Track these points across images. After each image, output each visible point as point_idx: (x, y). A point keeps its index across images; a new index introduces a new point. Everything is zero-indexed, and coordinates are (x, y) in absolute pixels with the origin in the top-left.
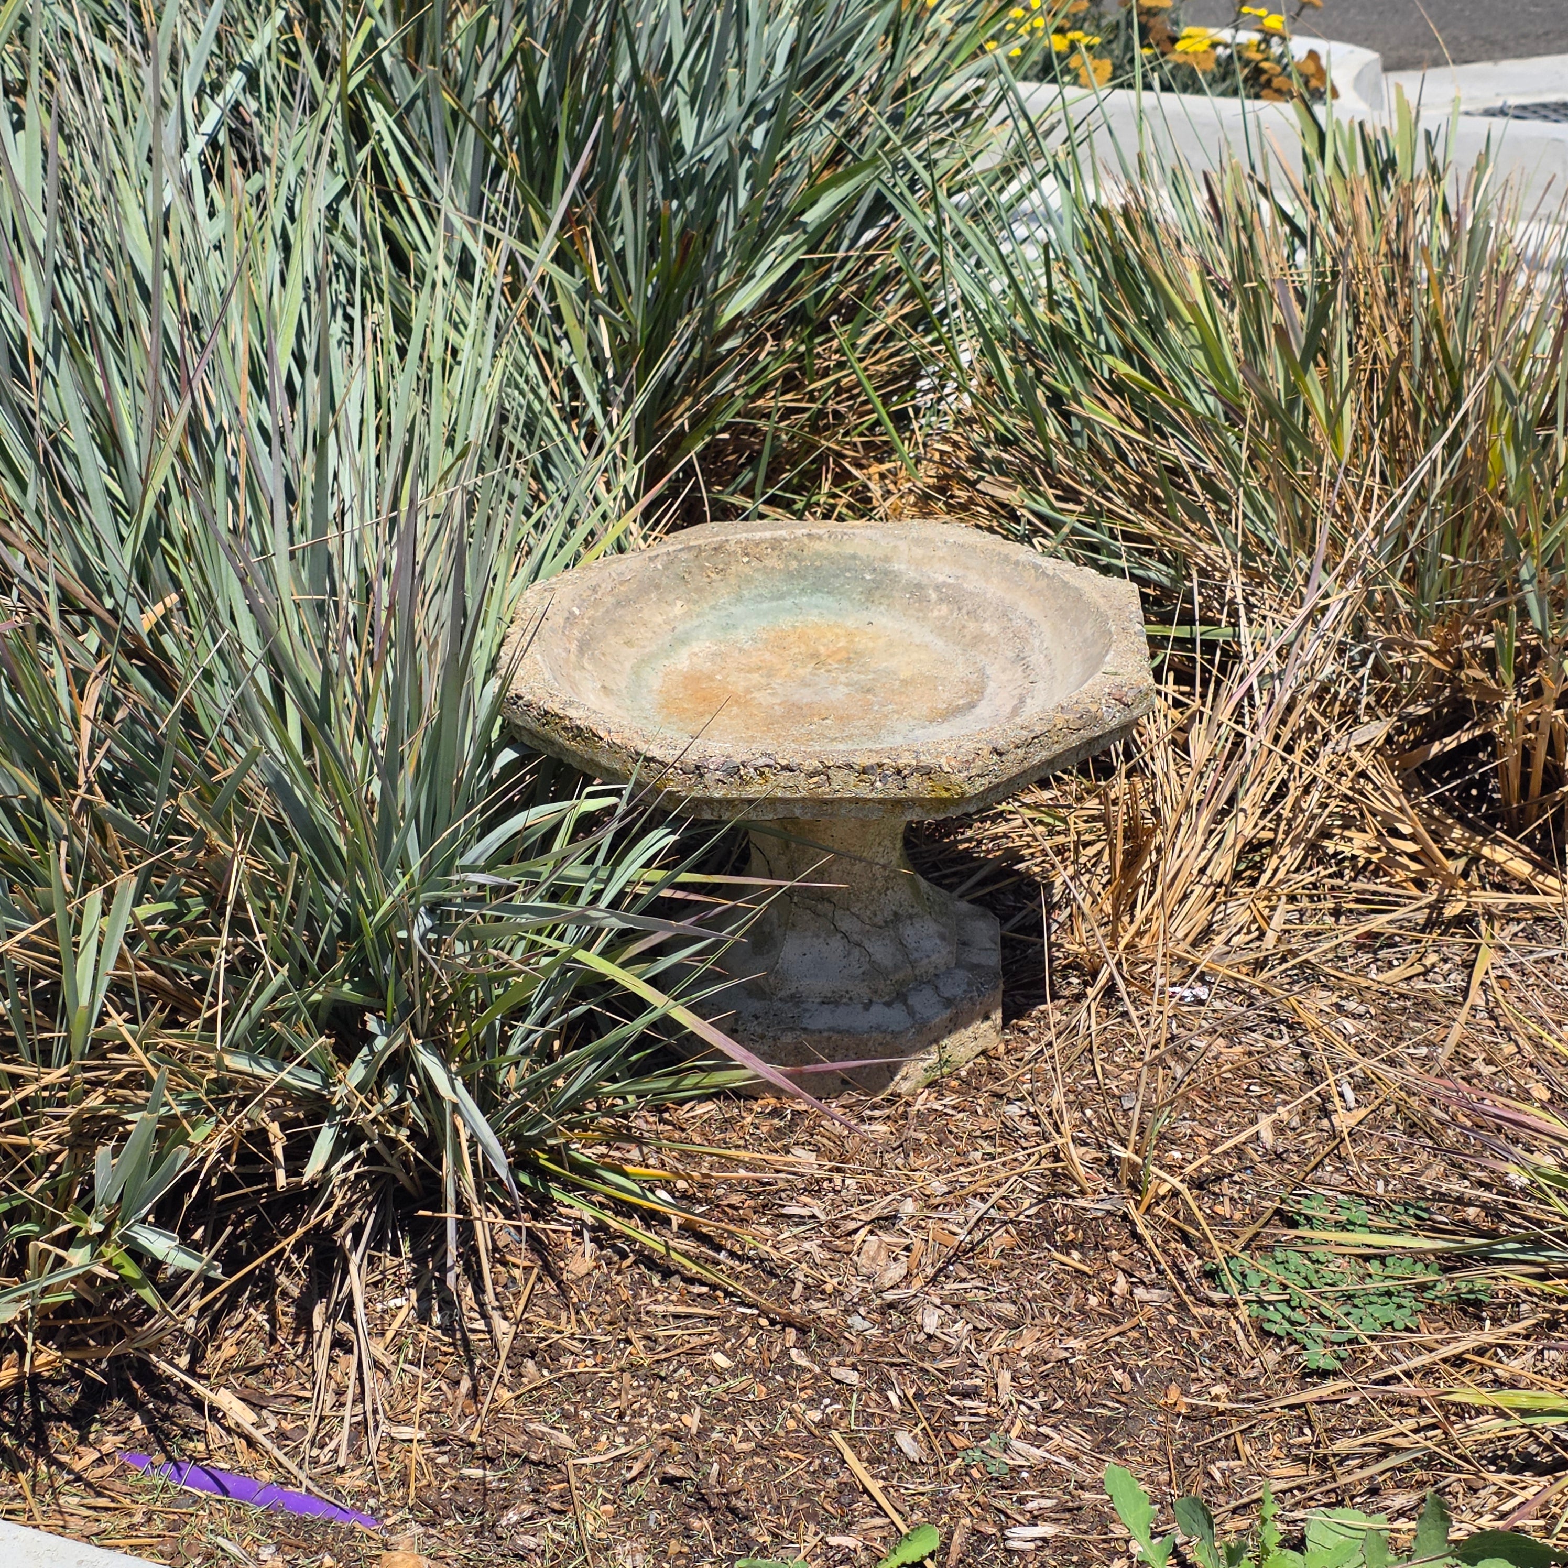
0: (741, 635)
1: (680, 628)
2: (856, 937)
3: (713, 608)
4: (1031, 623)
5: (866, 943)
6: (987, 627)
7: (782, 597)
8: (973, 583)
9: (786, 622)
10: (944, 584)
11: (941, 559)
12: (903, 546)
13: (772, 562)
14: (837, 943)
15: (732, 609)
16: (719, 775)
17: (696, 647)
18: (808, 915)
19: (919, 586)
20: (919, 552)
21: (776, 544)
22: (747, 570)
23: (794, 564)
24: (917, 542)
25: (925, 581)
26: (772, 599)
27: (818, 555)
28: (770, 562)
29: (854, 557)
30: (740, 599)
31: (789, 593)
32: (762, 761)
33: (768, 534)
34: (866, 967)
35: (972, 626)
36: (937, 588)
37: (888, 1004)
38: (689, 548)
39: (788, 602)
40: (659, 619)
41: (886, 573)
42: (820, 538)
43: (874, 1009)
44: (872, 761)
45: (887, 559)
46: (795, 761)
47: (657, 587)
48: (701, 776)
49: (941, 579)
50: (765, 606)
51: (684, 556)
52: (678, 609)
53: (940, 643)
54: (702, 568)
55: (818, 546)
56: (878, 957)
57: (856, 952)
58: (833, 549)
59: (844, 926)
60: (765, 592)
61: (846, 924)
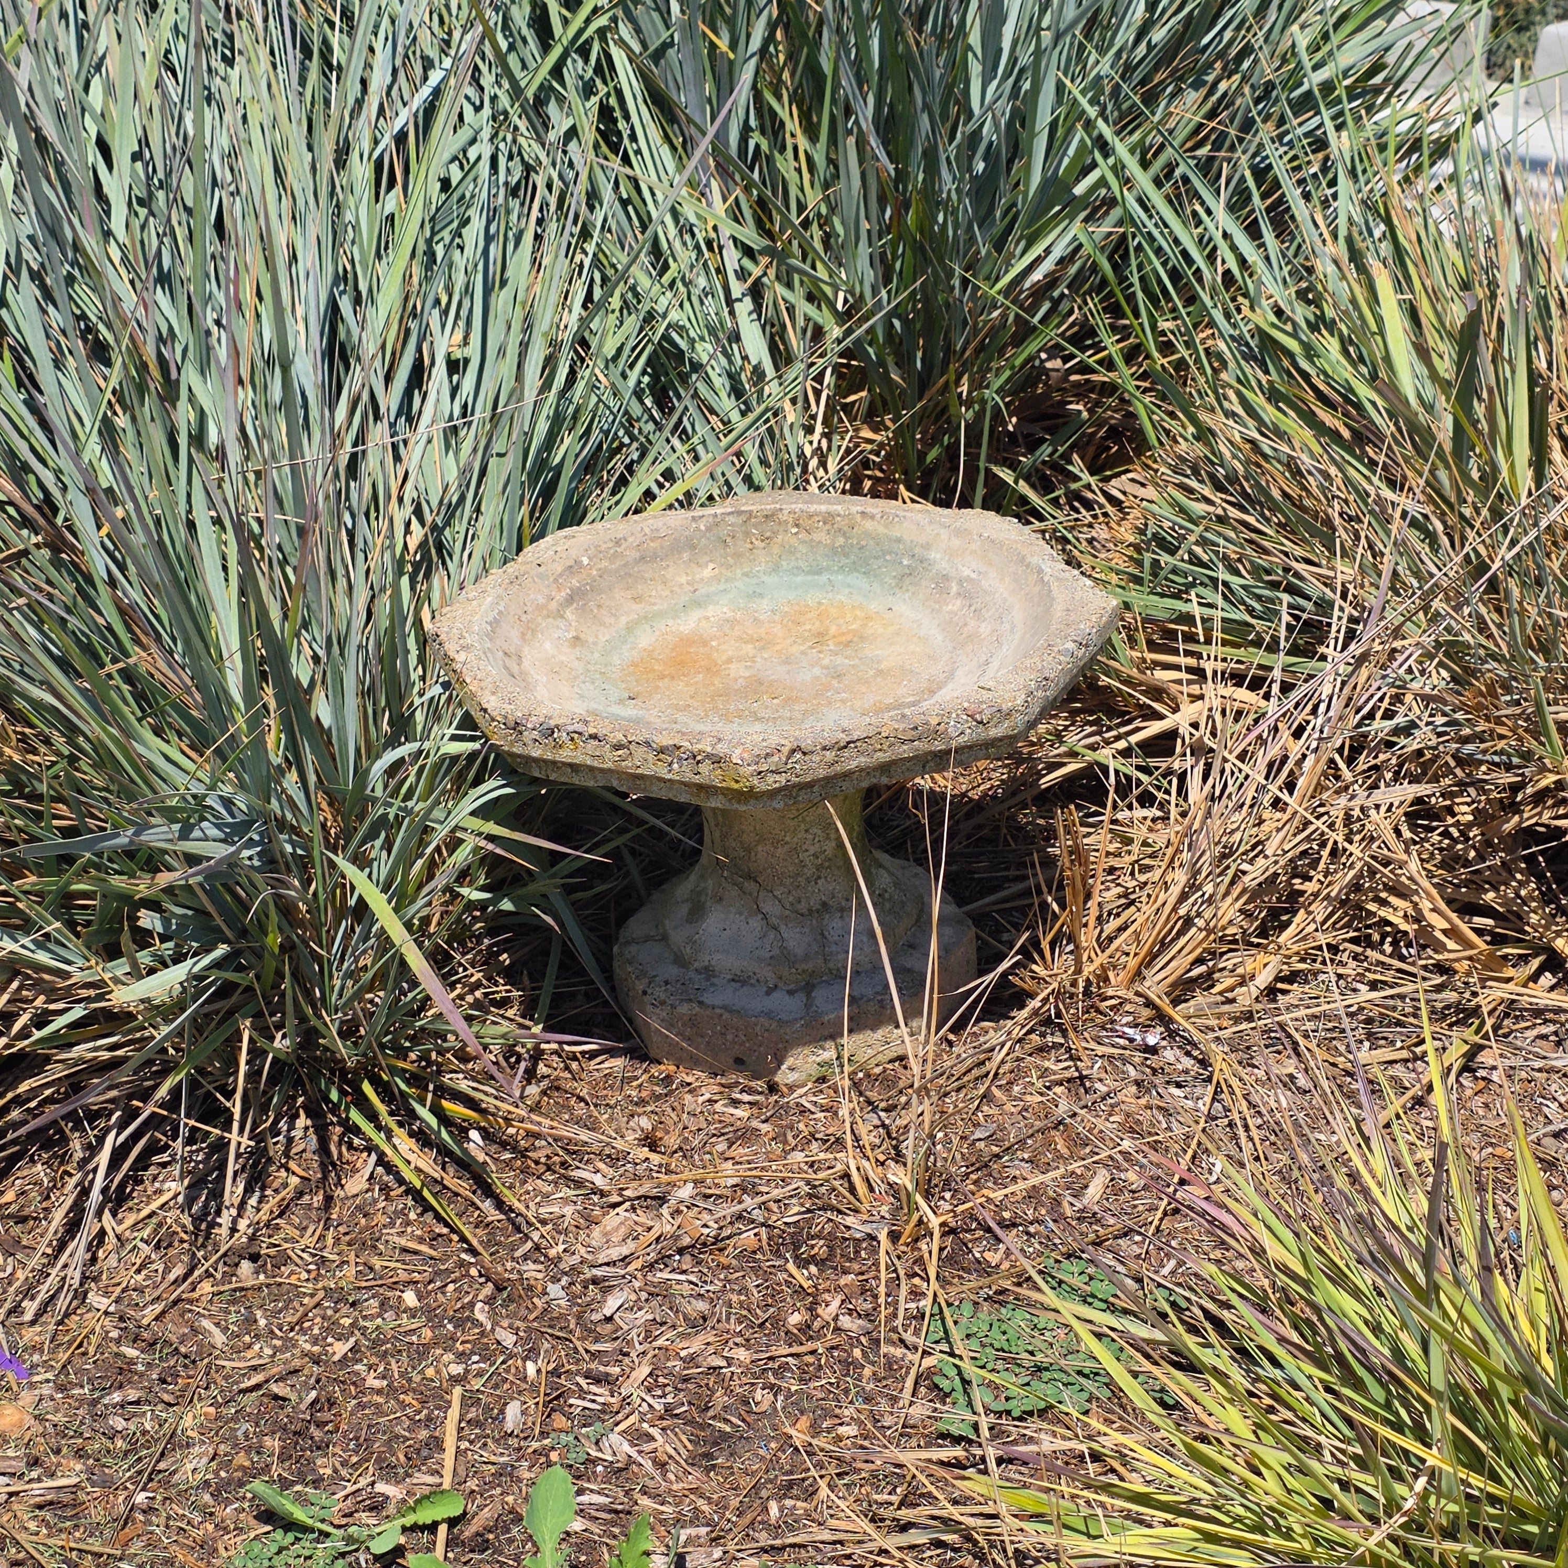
0: (765, 604)
1: (703, 591)
2: (775, 921)
3: (746, 575)
5: (783, 928)
7: (819, 572)
8: (990, 580)
9: (813, 598)
10: (968, 579)
12: (944, 534)
13: (821, 536)
14: (756, 923)
15: (765, 578)
17: (710, 611)
18: (735, 892)
19: (946, 578)
20: (956, 542)
21: (828, 518)
22: (794, 541)
23: (841, 541)
24: (958, 533)
25: (952, 573)
26: (809, 573)
27: (868, 534)
28: (816, 536)
29: (899, 540)
30: (776, 569)
31: (828, 569)
33: (823, 508)
34: (776, 951)
35: (972, 624)
36: (960, 582)
37: (791, 993)
38: (740, 513)
39: (824, 578)
40: (683, 579)
41: (922, 560)
42: (872, 517)
43: (775, 995)
45: (927, 547)
47: (693, 547)
49: (967, 572)
50: (799, 579)
51: (731, 519)
52: (707, 572)
53: (940, 638)
54: (747, 534)
55: (869, 525)
56: (791, 944)
57: (772, 935)
58: (882, 530)
59: (766, 907)
60: (804, 565)
61: (769, 906)
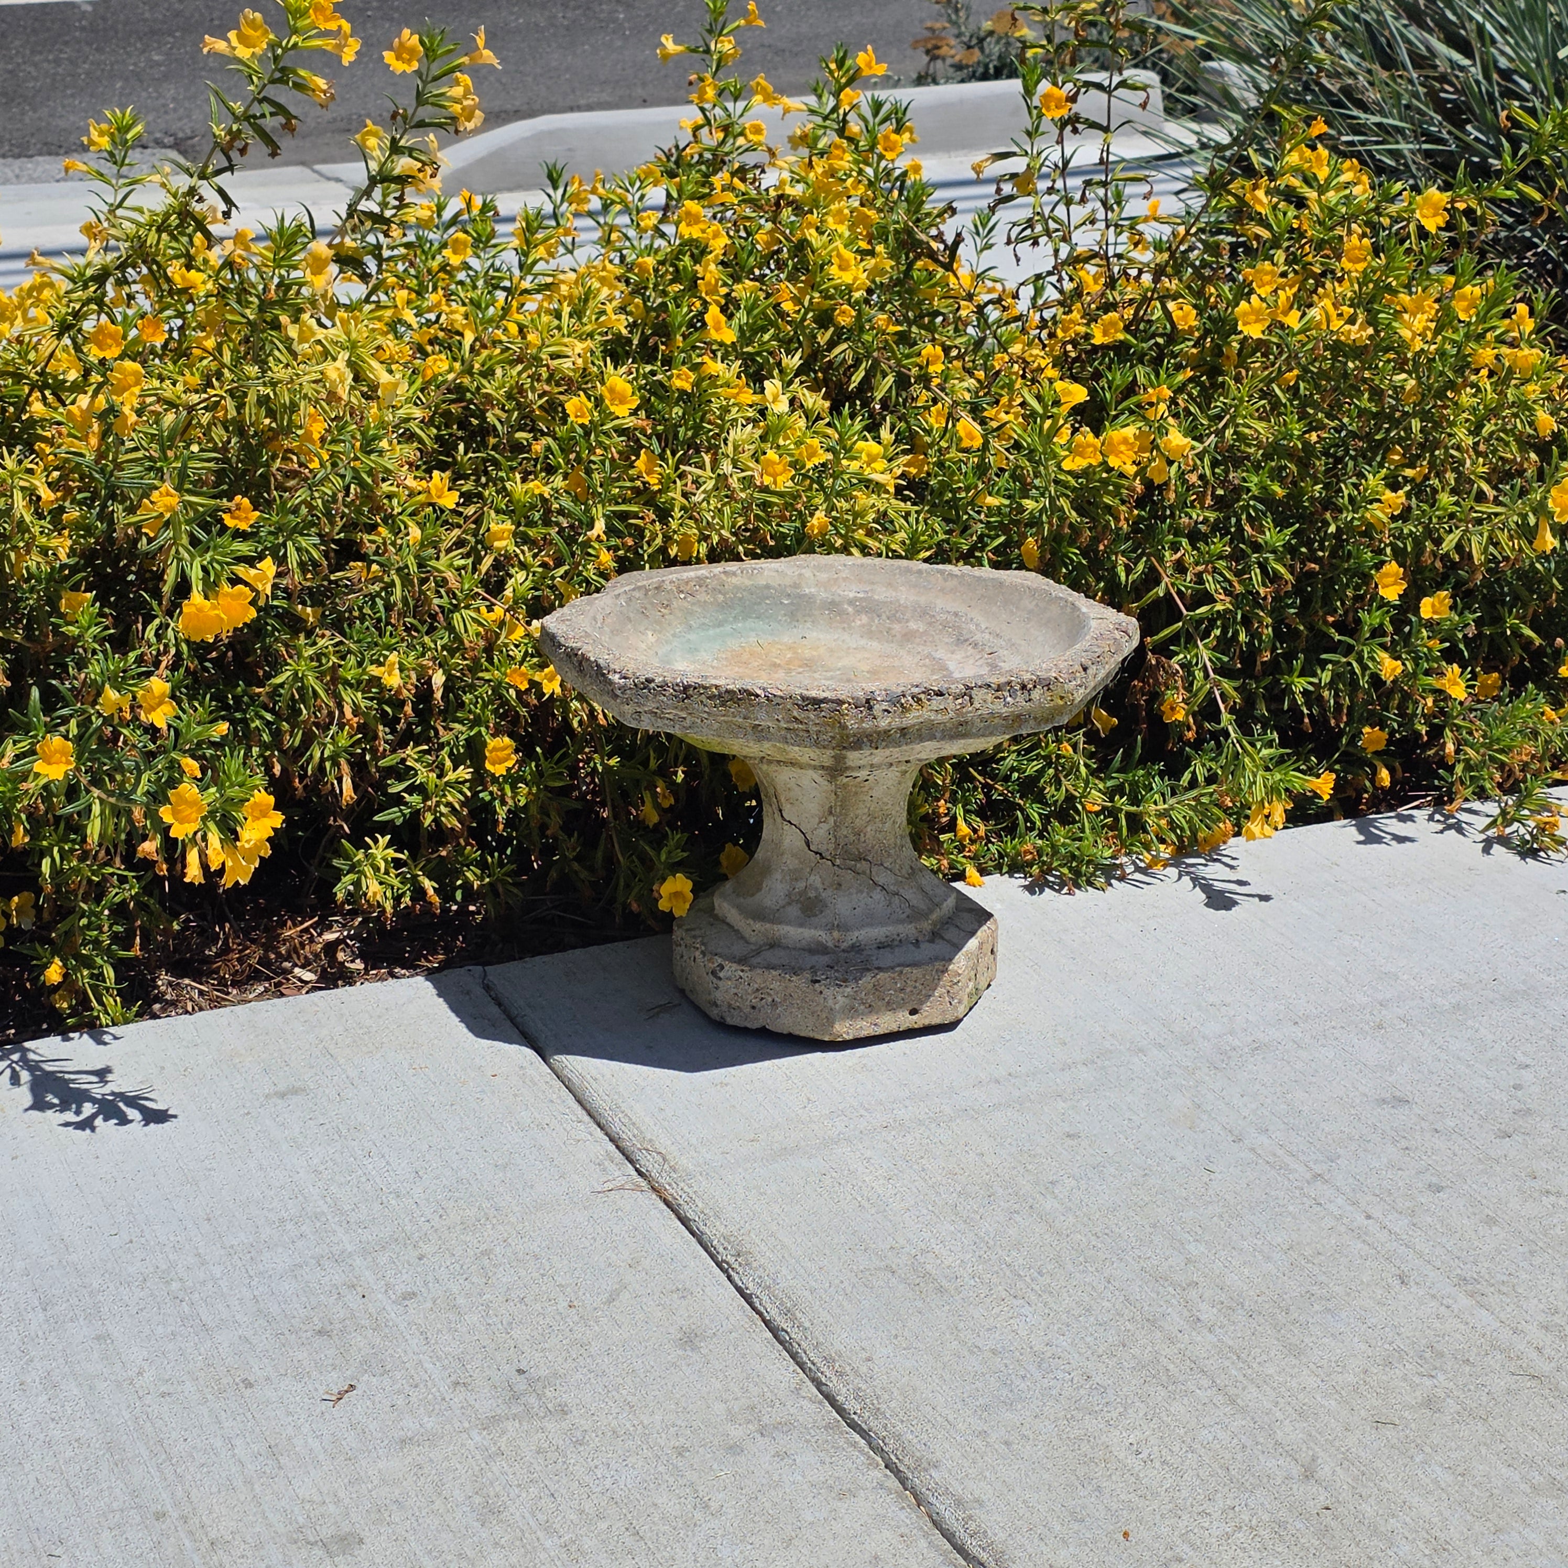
0: (705, 656)
1: (661, 652)
2: (892, 888)
3: (674, 636)
4: (956, 614)
5: (902, 892)
6: (913, 625)
7: (720, 625)
8: (882, 594)
9: (733, 644)
10: (856, 599)
11: (845, 579)
12: (807, 573)
13: (702, 597)
14: (878, 895)
15: (689, 636)
16: (885, 705)
19: (833, 603)
20: (823, 576)
21: (701, 581)
22: (687, 604)
23: (721, 598)
25: (837, 599)
26: (714, 626)
27: (737, 588)
29: (768, 587)
30: (690, 628)
31: (726, 621)
32: (916, 690)
33: (692, 574)
34: (908, 912)
35: (897, 627)
36: (851, 602)
38: (639, 588)
39: (728, 628)
41: (800, 597)
42: (734, 574)
44: (1003, 680)
45: (796, 586)
46: (943, 686)
47: (629, 620)
48: (870, 708)
49: (852, 595)
50: (711, 632)
51: (637, 594)
52: (651, 637)
53: (875, 644)
54: (653, 604)
55: (734, 580)
57: (896, 900)
58: (748, 583)
59: (881, 880)
60: (707, 621)
